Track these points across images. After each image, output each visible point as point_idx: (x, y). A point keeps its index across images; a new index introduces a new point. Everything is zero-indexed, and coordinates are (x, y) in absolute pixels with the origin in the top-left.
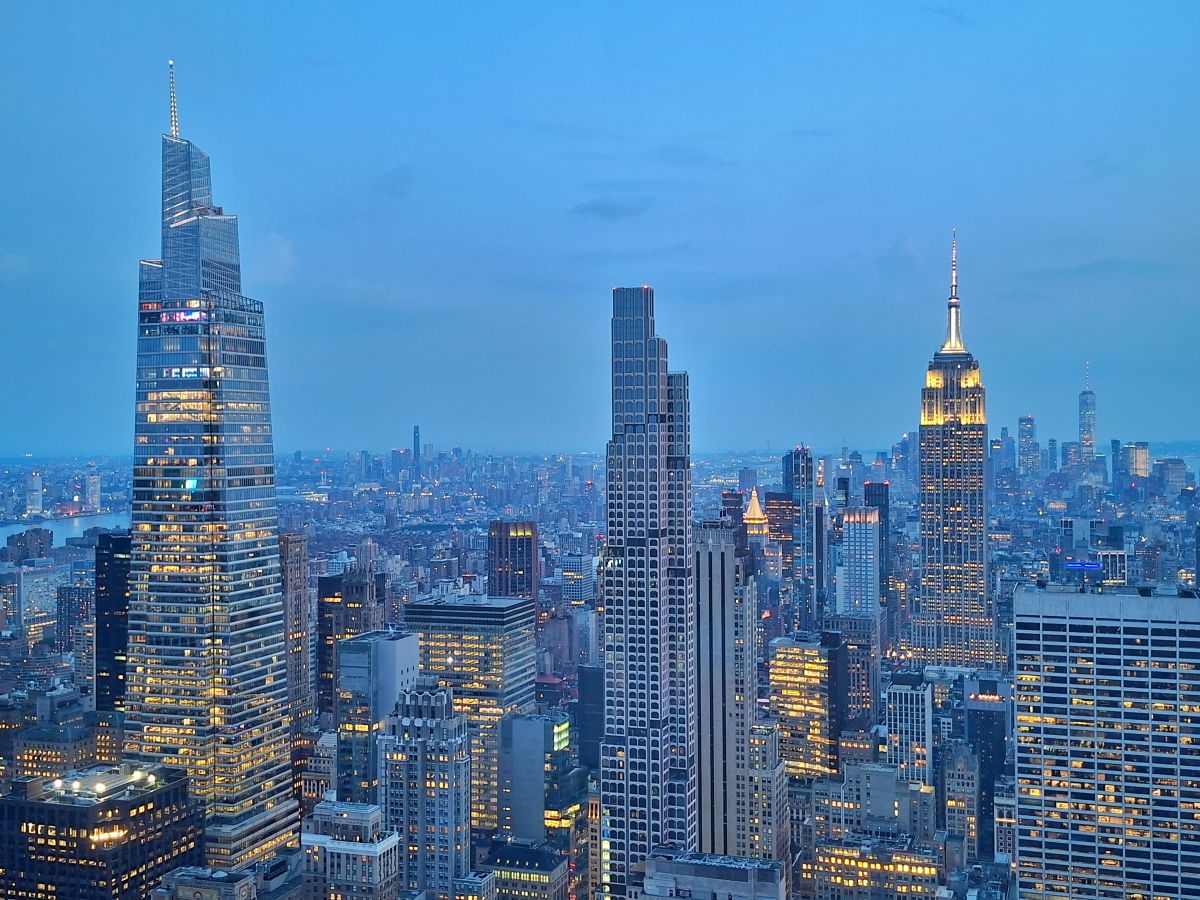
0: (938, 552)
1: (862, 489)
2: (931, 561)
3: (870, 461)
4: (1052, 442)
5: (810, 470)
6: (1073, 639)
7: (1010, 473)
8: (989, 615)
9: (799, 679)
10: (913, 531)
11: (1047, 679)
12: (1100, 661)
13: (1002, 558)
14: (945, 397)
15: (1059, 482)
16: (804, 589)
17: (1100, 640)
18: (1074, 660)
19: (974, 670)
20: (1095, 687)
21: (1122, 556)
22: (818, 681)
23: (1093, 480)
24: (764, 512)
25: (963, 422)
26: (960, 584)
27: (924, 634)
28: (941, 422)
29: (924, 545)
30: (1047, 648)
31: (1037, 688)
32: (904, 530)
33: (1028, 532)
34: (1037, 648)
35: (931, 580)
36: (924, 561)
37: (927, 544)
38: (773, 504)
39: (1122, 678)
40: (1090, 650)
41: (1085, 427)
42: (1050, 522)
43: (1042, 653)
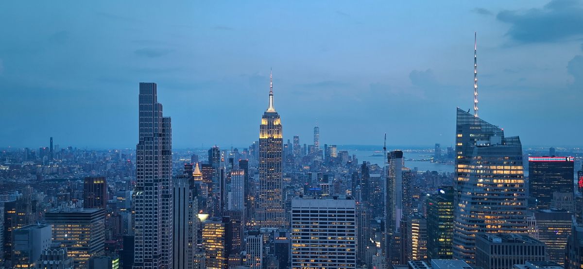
0: (266, 185)
1: (238, 162)
2: (263, 189)
3: (241, 152)
4: (305, 145)
5: (219, 155)
6: (312, 216)
7: (290, 156)
8: (283, 208)
9: (214, 236)
10: (257, 178)
11: (303, 230)
12: (320, 223)
13: (288, 187)
14: (268, 128)
15: (307, 159)
16: (216, 201)
17: (320, 216)
18: (312, 223)
19: (278, 228)
20: (319, 233)
21: (328, 186)
22: (221, 236)
23: (318, 158)
24: (201, 172)
25: (275, 138)
26: (273, 197)
27: (260, 216)
28: (267, 138)
29: (260, 183)
30: (303, 219)
31: (299, 234)
32: (253, 178)
33: (297, 177)
34: (299, 219)
35: (263, 196)
36: (260, 189)
37: (262, 182)
38: (205, 169)
39: (328, 229)
40: (317, 219)
41: (316, 140)
42: (304, 174)
43: (301, 221)
